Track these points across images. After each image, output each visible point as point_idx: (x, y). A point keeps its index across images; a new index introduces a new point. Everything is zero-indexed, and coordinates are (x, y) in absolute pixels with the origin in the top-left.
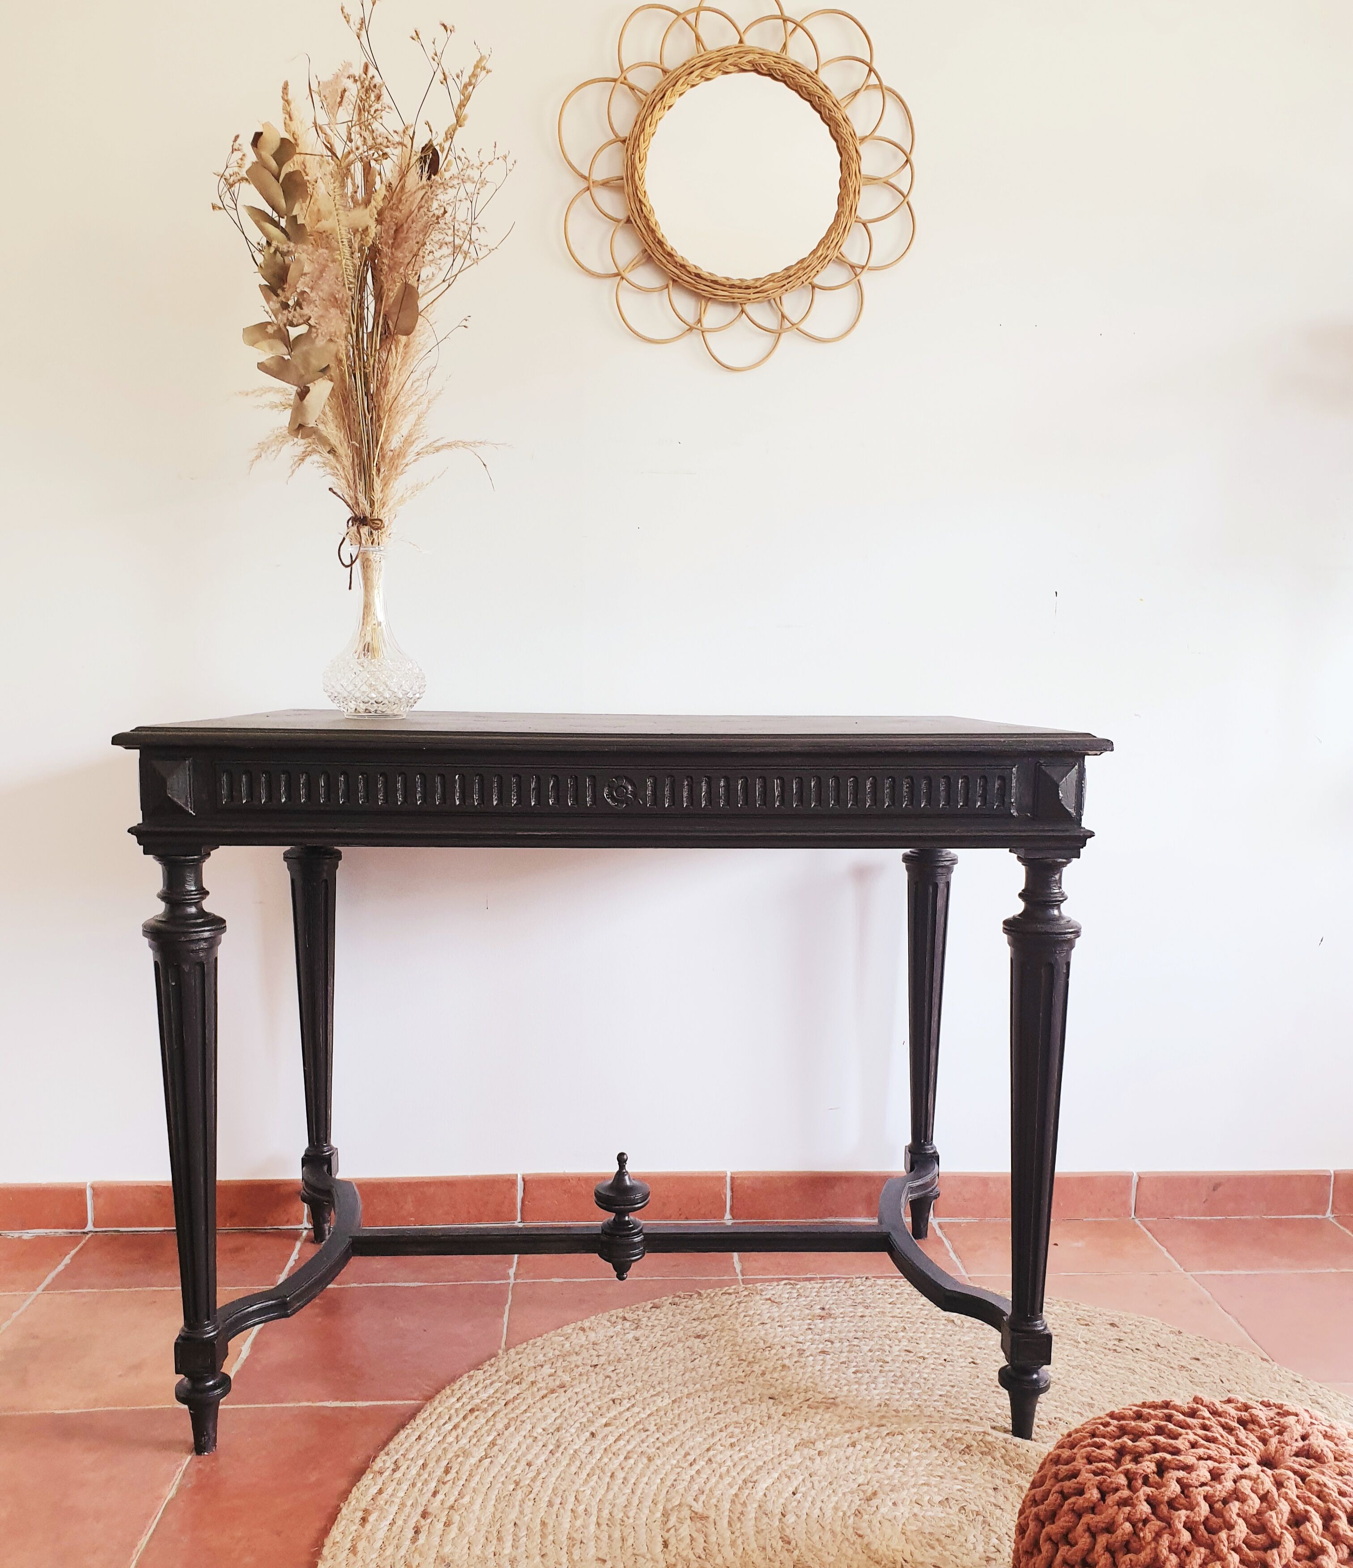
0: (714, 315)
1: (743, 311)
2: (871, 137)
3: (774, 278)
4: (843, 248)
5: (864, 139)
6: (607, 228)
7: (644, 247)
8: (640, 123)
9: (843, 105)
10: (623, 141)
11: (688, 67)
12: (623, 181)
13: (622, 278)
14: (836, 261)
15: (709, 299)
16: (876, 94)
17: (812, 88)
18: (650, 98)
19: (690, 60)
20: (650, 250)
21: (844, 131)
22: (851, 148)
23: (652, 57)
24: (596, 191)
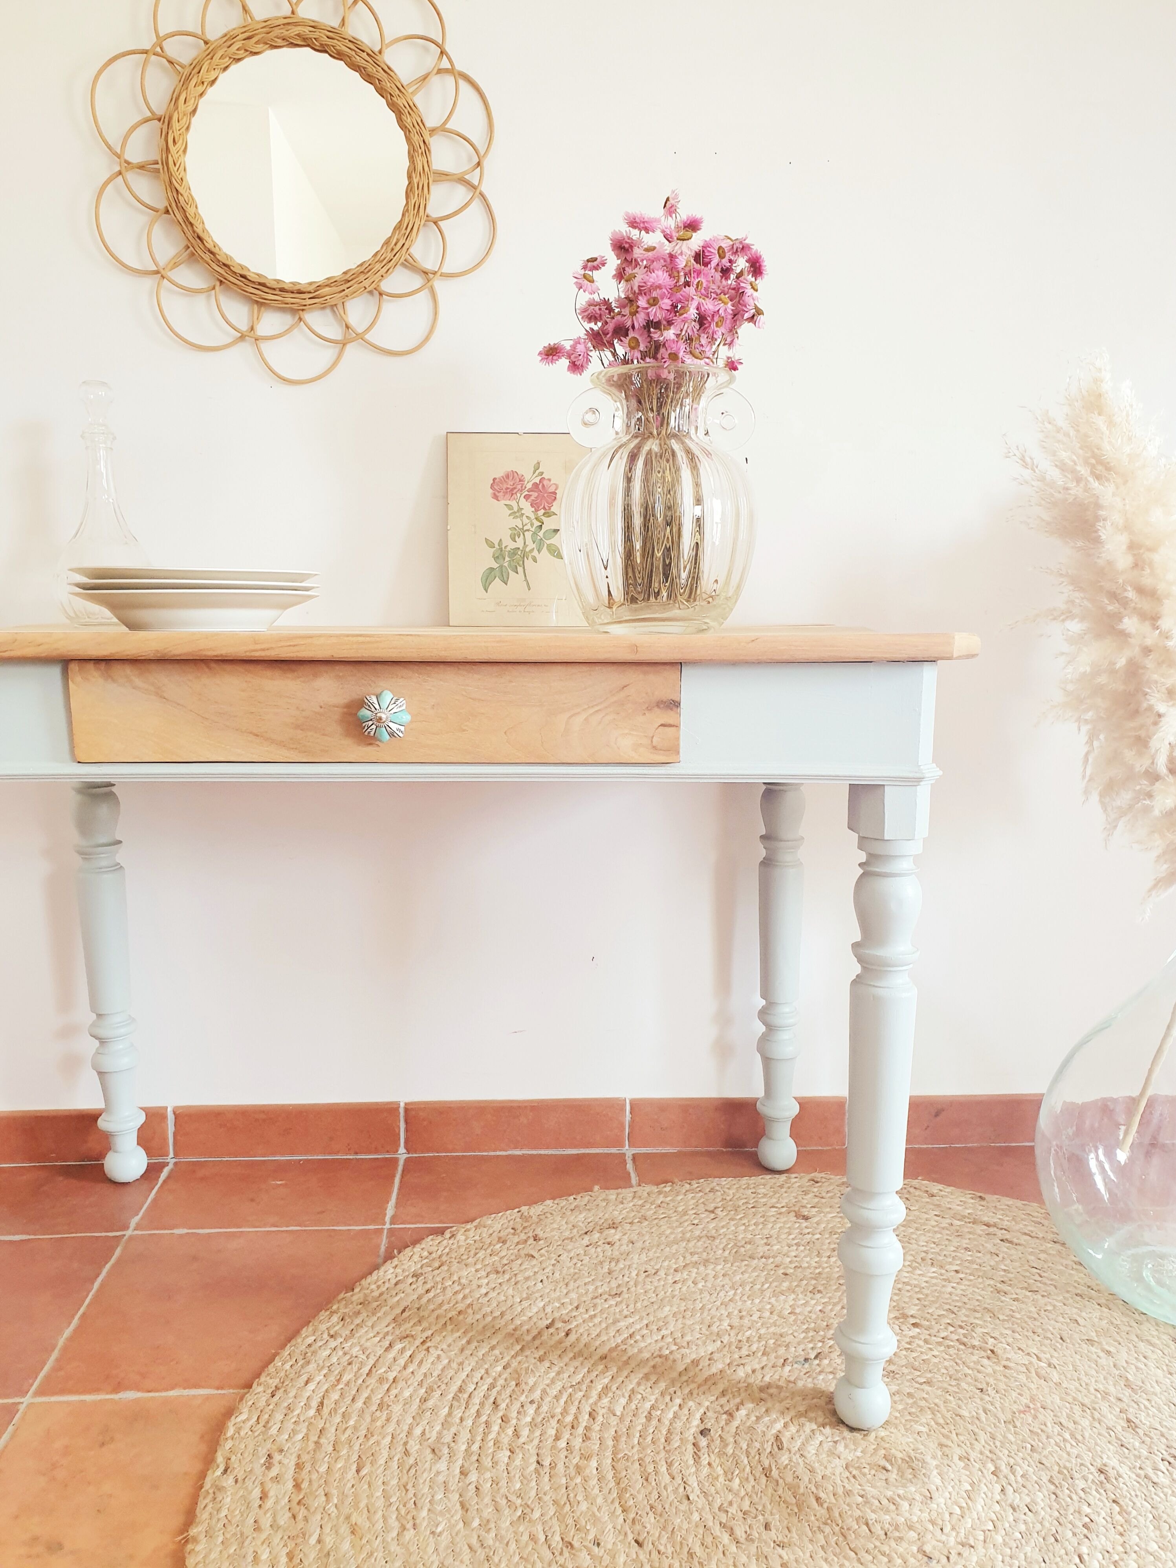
0: (271, 322)
1: (300, 319)
2: (442, 129)
3: (331, 283)
4: (411, 250)
5: (433, 131)
6: (142, 218)
7: (185, 242)
8: (174, 100)
9: (410, 90)
10: (159, 120)
11: (229, 38)
12: (159, 166)
13: (163, 277)
14: (402, 264)
15: (261, 304)
16: (450, 80)
17: (371, 69)
18: (186, 72)
19: (234, 29)
20: (191, 248)
21: (408, 121)
22: (416, 139)
23: (192, 26)
24: (130, 176)
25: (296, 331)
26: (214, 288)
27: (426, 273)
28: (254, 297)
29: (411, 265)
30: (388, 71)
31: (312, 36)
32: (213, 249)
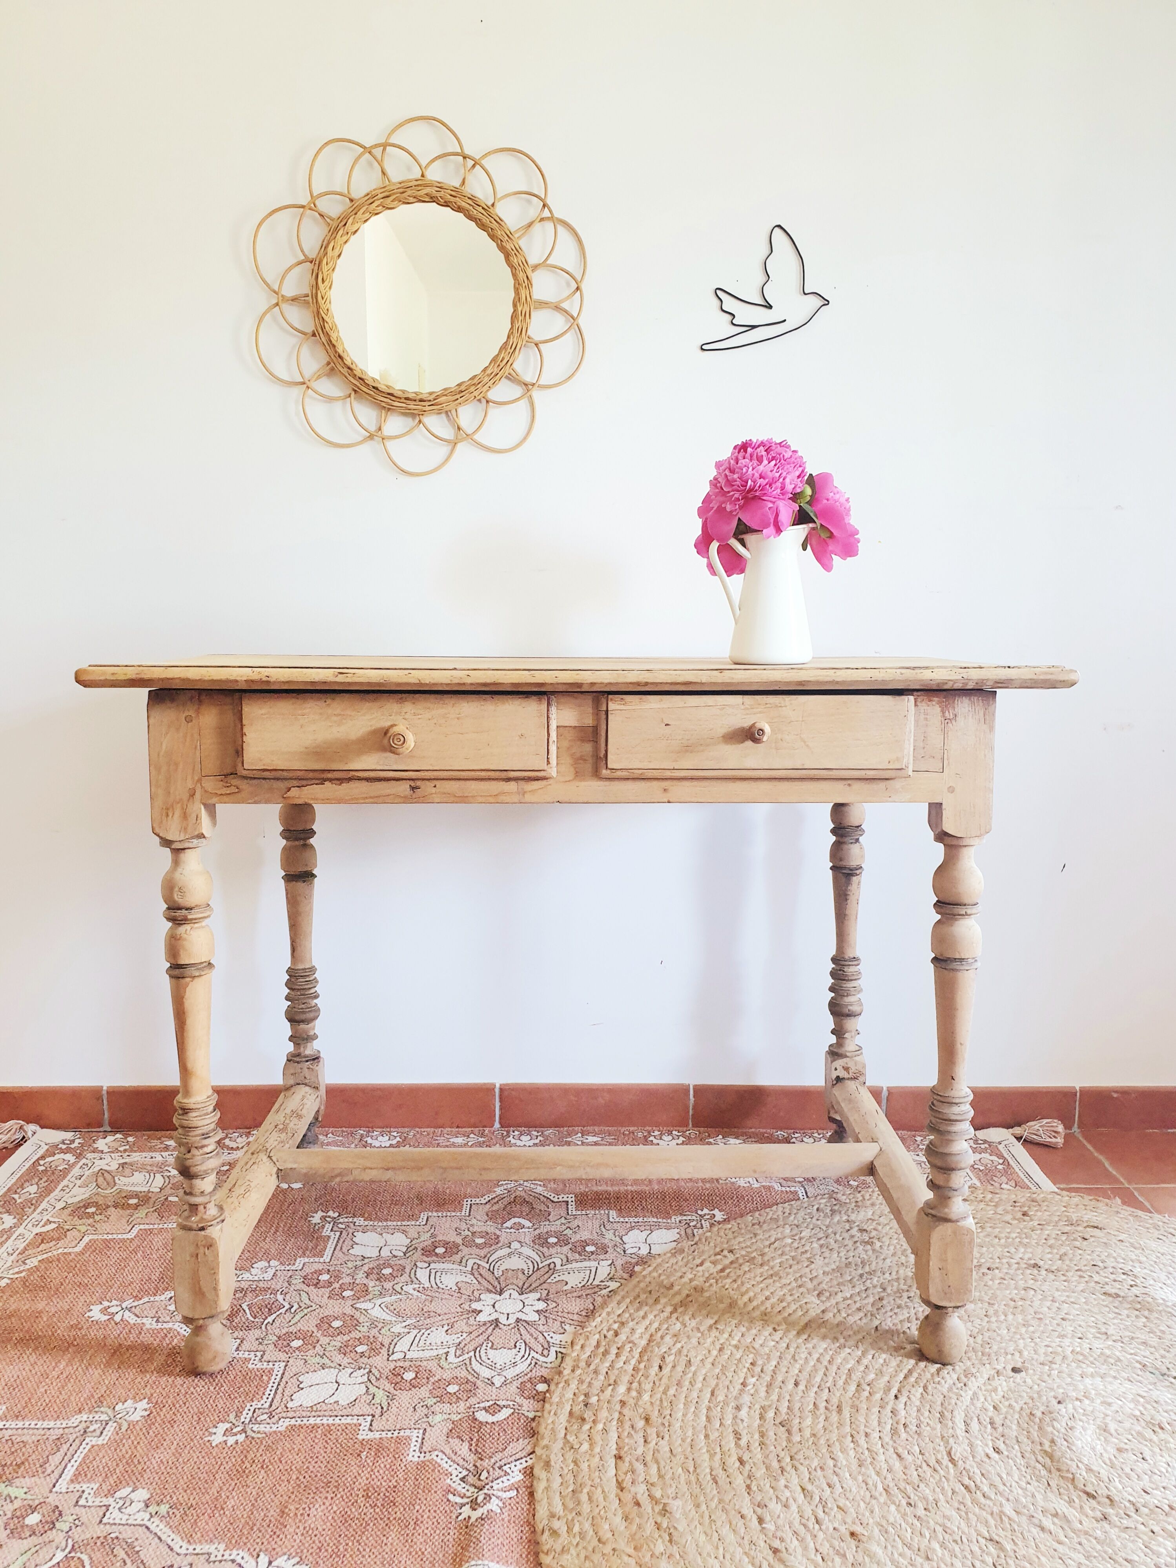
0: (395, 424)
1: (420, 422)
2: (543, 265)
3: (446, 392)
4: (514, 366)
5: (535, 267)
6: (293, 340)
7: (328, 359)
8: (324, 247)
9: (516, 236)
10: (311, 262)
11: (371, 198)
12: (309, 299)
13: (308, 387)
14: (507, 377)
15: (389, 409)
16: (549, 226)
17: (486, 220)
18: (335, 224)
19: (374, 190)
20: (332, 364)
21: (515, 261)
22: (521, 275)
23: (340, 187)
24: (285, 307)
25: (416, 431)
26: (350, 396)
27: (526, 385)
28: (383, 404)
29: (513, 378)
30: (499, 221)
31: (438, 194)
32: (351, 366)
